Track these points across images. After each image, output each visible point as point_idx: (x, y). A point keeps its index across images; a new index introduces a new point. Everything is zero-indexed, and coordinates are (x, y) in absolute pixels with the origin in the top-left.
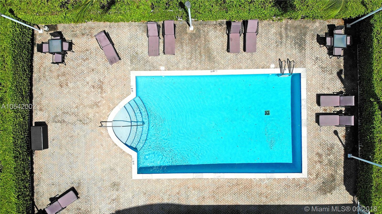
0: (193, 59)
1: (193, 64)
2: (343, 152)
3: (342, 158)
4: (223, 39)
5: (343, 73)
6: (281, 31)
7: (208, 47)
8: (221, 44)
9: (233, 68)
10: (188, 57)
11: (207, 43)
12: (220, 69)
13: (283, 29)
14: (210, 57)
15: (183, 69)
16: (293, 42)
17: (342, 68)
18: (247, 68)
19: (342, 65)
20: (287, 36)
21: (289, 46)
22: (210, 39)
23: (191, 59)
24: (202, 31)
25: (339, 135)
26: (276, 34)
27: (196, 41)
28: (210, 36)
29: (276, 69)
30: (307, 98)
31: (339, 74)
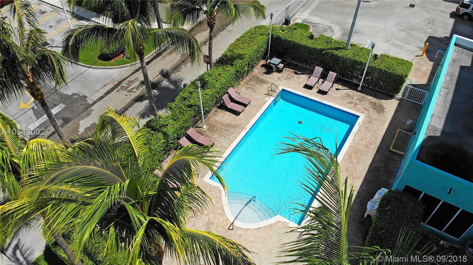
0: (227, 137)
1: (230, 138)
2: (355, 92)
3: (359, 93)
4: (227, 115)
5: (297, 72)
6: (247, 87)
7: (226, 124)
8: (230, 117)
9: (252, 118)
10: (223, 138)
11: (222, 124)
12: (247, 124)
13: (246, 85)
14: (234, 126)
15: (229, 145)
16: (259, 84)
17: (294, 71)
18: (258, 111)
19: (291, 70)
20: (253, 85)
21: (261, 87)
22: (221, 121)
23: (225, 137)
24: (211, 123)
25: (341, 88)
26: (247, 89)
27: (215, 129)
28: (219, 120)
29: (270, 98)
30: (303, 92)
31: (296, 73)
